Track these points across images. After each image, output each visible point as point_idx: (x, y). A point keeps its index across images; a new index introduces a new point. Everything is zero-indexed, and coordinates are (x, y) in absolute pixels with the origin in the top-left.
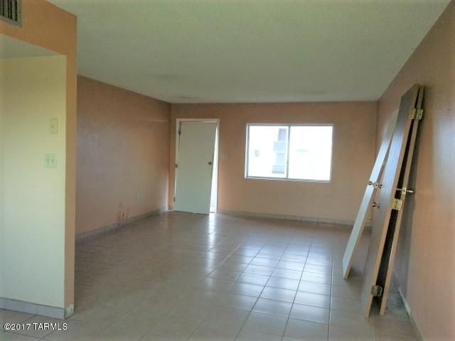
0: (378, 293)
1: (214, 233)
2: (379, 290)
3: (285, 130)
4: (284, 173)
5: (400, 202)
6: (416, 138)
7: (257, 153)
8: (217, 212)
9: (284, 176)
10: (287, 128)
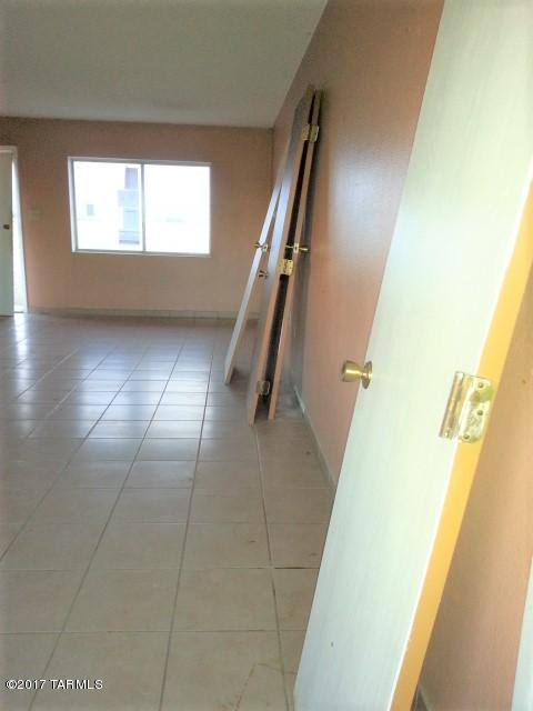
0: (265, 391)
1: (25, 341)
2: (266, 386)
3: (136, 170)
4: (138, 243)
5: (291, 264)
6: (312, 166)
7: (90, 210)
8: (29, 312)
9: (139, 248)
10: (138, 166)
